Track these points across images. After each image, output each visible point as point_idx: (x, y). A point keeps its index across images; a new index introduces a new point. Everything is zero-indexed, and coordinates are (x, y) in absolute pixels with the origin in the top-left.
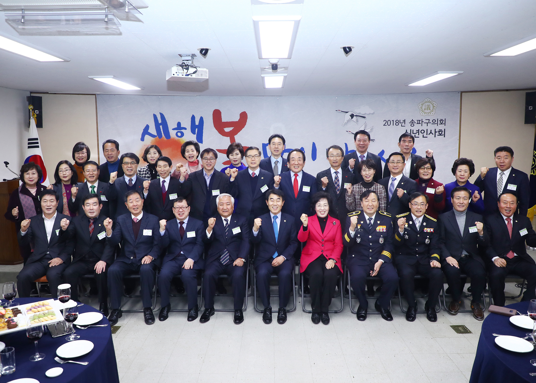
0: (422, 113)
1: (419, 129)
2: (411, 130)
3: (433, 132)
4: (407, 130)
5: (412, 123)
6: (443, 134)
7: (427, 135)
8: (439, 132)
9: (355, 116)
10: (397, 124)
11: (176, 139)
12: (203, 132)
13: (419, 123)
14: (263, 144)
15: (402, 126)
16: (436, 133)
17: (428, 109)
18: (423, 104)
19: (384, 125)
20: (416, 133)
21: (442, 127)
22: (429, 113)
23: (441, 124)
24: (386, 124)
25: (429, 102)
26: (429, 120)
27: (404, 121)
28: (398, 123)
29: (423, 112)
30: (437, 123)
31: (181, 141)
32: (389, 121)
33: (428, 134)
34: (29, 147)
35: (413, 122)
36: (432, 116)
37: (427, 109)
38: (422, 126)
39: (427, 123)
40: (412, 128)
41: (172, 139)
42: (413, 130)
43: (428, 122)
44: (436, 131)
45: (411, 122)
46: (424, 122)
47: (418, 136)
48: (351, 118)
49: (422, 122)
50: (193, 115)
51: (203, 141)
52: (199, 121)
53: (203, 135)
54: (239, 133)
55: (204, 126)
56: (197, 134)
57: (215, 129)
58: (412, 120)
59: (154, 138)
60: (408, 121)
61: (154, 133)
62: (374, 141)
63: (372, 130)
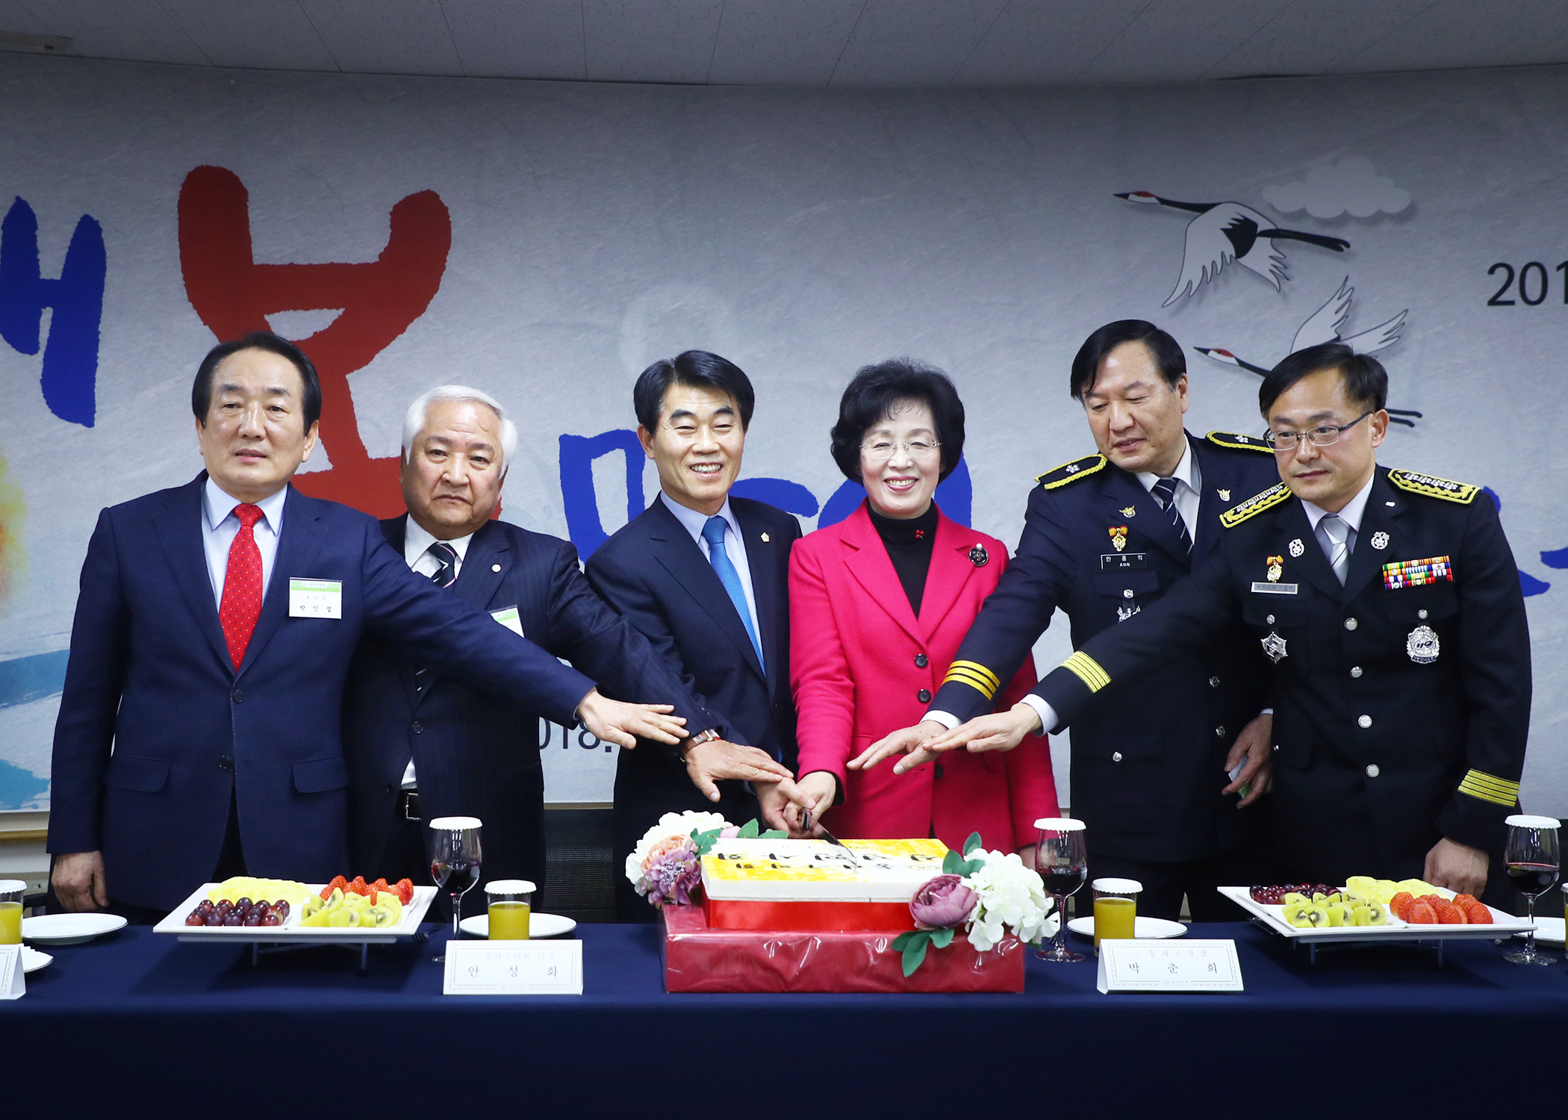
9: (1266, 233)
12: (97, 341)
14: (565, 440)
19: (1493, 302)
24: (1513, 293)
32: (1533, 274)
48: (1230, 249)
50: (24, 198)
51: (97, 409)
52: (70, 248)
53: (96, 358)
54: (383, 353)
55: (104, 294)
56: (46, 354)
57: (194, 315)
62: (1411, 425)
63: (1395, 336)
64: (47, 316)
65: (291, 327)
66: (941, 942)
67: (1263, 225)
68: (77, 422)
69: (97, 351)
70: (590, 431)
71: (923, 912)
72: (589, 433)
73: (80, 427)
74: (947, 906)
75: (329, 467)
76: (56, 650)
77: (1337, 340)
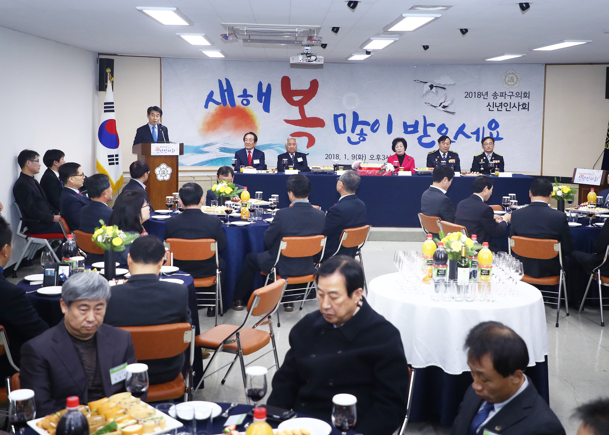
0: (505, 86)
1: (502, 102)
2: (493, 103)
3: (517, 105)
4: (489, 103)
5: (495, 95)
6: (527, 107)
7: (510, 108)
8: (523, 105)
9: (435, 87)
10: (479, 96)
11: (242, 107)
13: (502, 95)
14: (334, 115)
15: (484, 99)
16: (520, 106)
17: (512, 81)
18: (507, 75)
19: (465, 97)
20: (498, 106)
21: (525, 100)
22: (513, 85)
23: (525, 97)
24: (468, 96)
25: (512, 73)
26: (513, 92)
27: (487, 93)
28: (480, 95)
29: (506, 84)
30: (520, 96)
31: (247, 110)
32: (471, 93)
33: (511, 107)
34: (105, 111)
35: (496, 94)
36: (516, 88)
37: (511, 81)
38: (505, 98)
39: (511, 96)
40: (495, 101)
41: (237, 107)
42: (496, 103)
43: (511, 95)
44: (520, 105)
45: (493, 94)
46: (507, 95)
47: (501, 109)
48: (430, 89)
49: (505, 94)
50: (261, 81)
51: (270, 110)
52: (267, 88)
54: (309, 102)
55: (271, 94)
56: (263, 103)
57: (283, 97)
58: (495, 92)
59: (219, 106)
60: (490, 93)
61: (219, 100)
62: (454, 114)
63: (452, 102)
64: (264, 97)
65: (296, 98)
66: (383, 171)
67: (434, 85)
69: (270, 102)
70: (338, 113)
71: (382, 168)
73: (268, 113)
74: (384, 168)
75: (301, 119)
77: (444, 102)
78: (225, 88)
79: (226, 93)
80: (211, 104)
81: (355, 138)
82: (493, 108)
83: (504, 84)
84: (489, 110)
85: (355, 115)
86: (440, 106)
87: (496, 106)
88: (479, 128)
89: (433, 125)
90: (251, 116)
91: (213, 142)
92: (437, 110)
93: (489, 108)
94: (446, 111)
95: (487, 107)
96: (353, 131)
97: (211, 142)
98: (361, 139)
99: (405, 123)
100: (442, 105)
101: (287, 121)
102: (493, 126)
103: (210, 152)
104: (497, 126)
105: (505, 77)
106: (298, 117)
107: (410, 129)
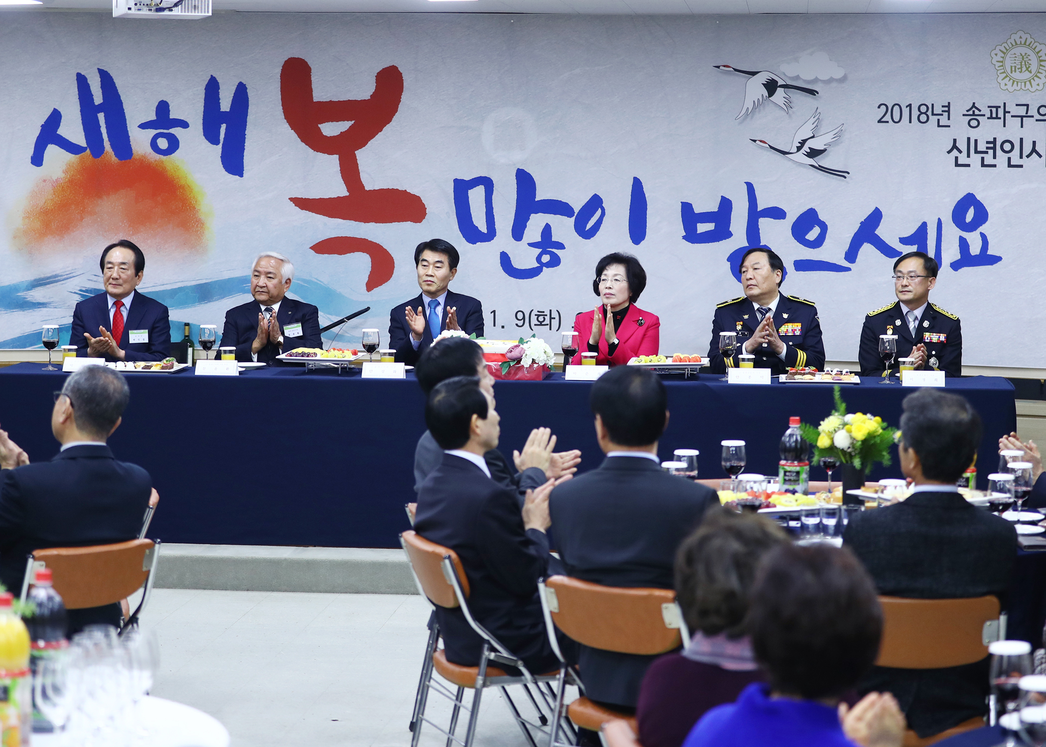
0: (1003, 83)
1: (995, 139)
2: (969, 139)
3: (1042, 148)
4: (955, 140)
5: (974, 114)
7: (1021, 157)
9: (782, 86)
10: (923, 118)
11: (152, 160)
12: (245, 138)
13: (994, 115)
14: (456, 181)
15: (939, 126)
17: (1024, 69)
18: (1007, 50)
19: (880, 121)
20: (985, 150)
22: (1028, 83)
24: (888, 117)
25: (1025, 44)
26: (1027, 105)
27: (947, 109)
28: (925, 113)
29: (1008, 78)
31: (168, 168)
32: (896, 108)
33: (1025, 155)
35: (977, 112)
36: (1037, 93)
37: (1021, 68)
38: (1004, 126)
39: (1022, 117)
40: (974, 134)
41: (136, 160)
42: (976, 141)
43: (1024, 114)
45: (968, 111)
46: (1012, 114)
47: (993, 162)
48: (766, 93)
49: (1005, 112)
50: (214, 76)
51: (245, 169)
52: (233, 97)
53: (244, 146)
54: (372, 141)
55: (248, 117)
56: (223, 144)
57: (287, 125)
58: (974, 105)
59: (77, 156)
60: (958, 110)
61: (77, 136)
62: (845, 177)
63: (838, 136)
64: (223, 127)
65: (330, 129)
66: (515, 365)
67: (780, 82)
68: (236, 175)
69: (245, 143)
70: (467, 176)
71: (509, 355)
72: (467, 178)
73: (237, 177)
74: (515, 354)
75: (348, 194)
76: (227, 278)
77: (813, 137)
78: (98, 99)
79: (101, 117)
80: (52, 151)
81: (525, 257)
82: (969, 156)
83: (999, 80)
84: (957, 165)
85: (525, 181)
86: (799, 149)
87: (976, 152)
88: (924, 226)
89: (777, 213)
90: (182, 187)
91: (58, 272)
92: (790, 163)
93: (957, 158)
94: (821, 168)
95: (949, 152)
96: (518, 233)
97: (54, 273)
98: (546, 258)
99: (687, 208)
100: (806, 148)
101: (303, 203)
102: (970, 216)
103: (49, 303)
104: (982, 216)
105: (1003, 55)
106: (338, 189)
107: (703, 228)
